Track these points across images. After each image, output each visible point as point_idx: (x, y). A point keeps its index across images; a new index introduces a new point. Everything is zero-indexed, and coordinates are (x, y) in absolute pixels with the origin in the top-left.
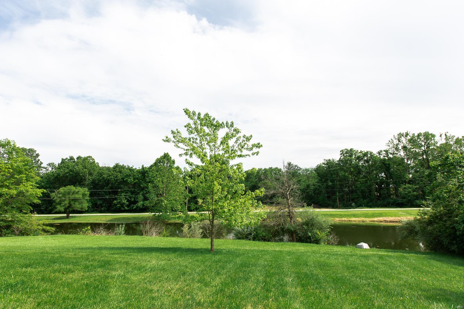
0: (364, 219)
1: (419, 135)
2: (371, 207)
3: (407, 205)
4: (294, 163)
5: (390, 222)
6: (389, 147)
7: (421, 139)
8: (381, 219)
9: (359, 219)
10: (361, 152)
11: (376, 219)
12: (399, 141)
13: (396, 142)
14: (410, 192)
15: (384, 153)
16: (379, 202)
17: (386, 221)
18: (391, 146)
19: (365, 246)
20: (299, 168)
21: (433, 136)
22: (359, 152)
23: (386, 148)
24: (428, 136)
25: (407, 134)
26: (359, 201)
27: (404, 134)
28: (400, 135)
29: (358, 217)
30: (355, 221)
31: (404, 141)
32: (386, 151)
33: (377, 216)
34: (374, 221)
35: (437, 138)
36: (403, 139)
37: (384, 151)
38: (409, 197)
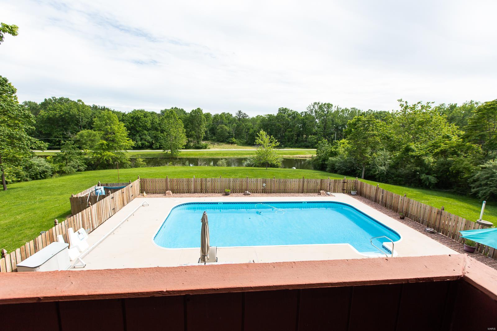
0: (289, 156)
1: (325, 104)
2: (292, 147)
3: (310, 147)
4: (243, 112)
5: (302, 157)
6: (307, 110)
7: (325, 107)
8: (297, 156)
9: (287, 156)
10: (291, 111)
11: (295, 156)
12: (314, 107)
13: (312, 108)
14: (313, 140)
15: (304, 113)
16: (297, 145)
17: (299, 157)
18: (309, 109)
19: (295, 168)
20: (246, 116)
21: (332, 105)
22: (290, 110)
23: (306, 110)
24: (329, 106)
25: (319, 103)
26: (285, 143)
27: (317, 103)
28: (315, 103)
29: (286, 155)
30: (285, 157)
31: (316, 108)
32: (306, 112)
33: (296, 154)
34: (294, 157)
35: (333, 108)
36: (316, 106)
37: (305, 112)
38: (312, 142)
